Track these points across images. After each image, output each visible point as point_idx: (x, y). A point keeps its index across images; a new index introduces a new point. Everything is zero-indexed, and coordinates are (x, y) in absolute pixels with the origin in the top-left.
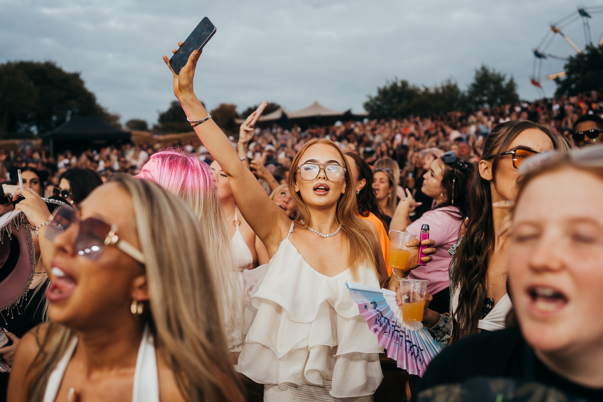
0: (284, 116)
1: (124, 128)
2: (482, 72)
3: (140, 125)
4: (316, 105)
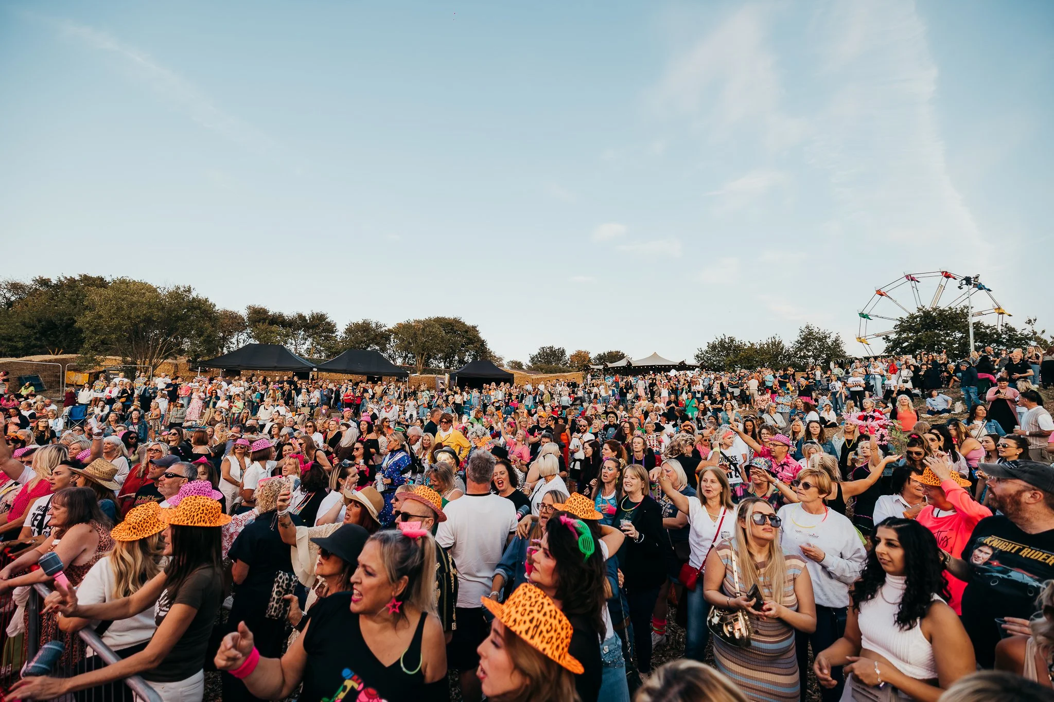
0: (629, 364)
1: (506, 368)
2: (806, 331)
3: (518, 366)
4: (655, 355)
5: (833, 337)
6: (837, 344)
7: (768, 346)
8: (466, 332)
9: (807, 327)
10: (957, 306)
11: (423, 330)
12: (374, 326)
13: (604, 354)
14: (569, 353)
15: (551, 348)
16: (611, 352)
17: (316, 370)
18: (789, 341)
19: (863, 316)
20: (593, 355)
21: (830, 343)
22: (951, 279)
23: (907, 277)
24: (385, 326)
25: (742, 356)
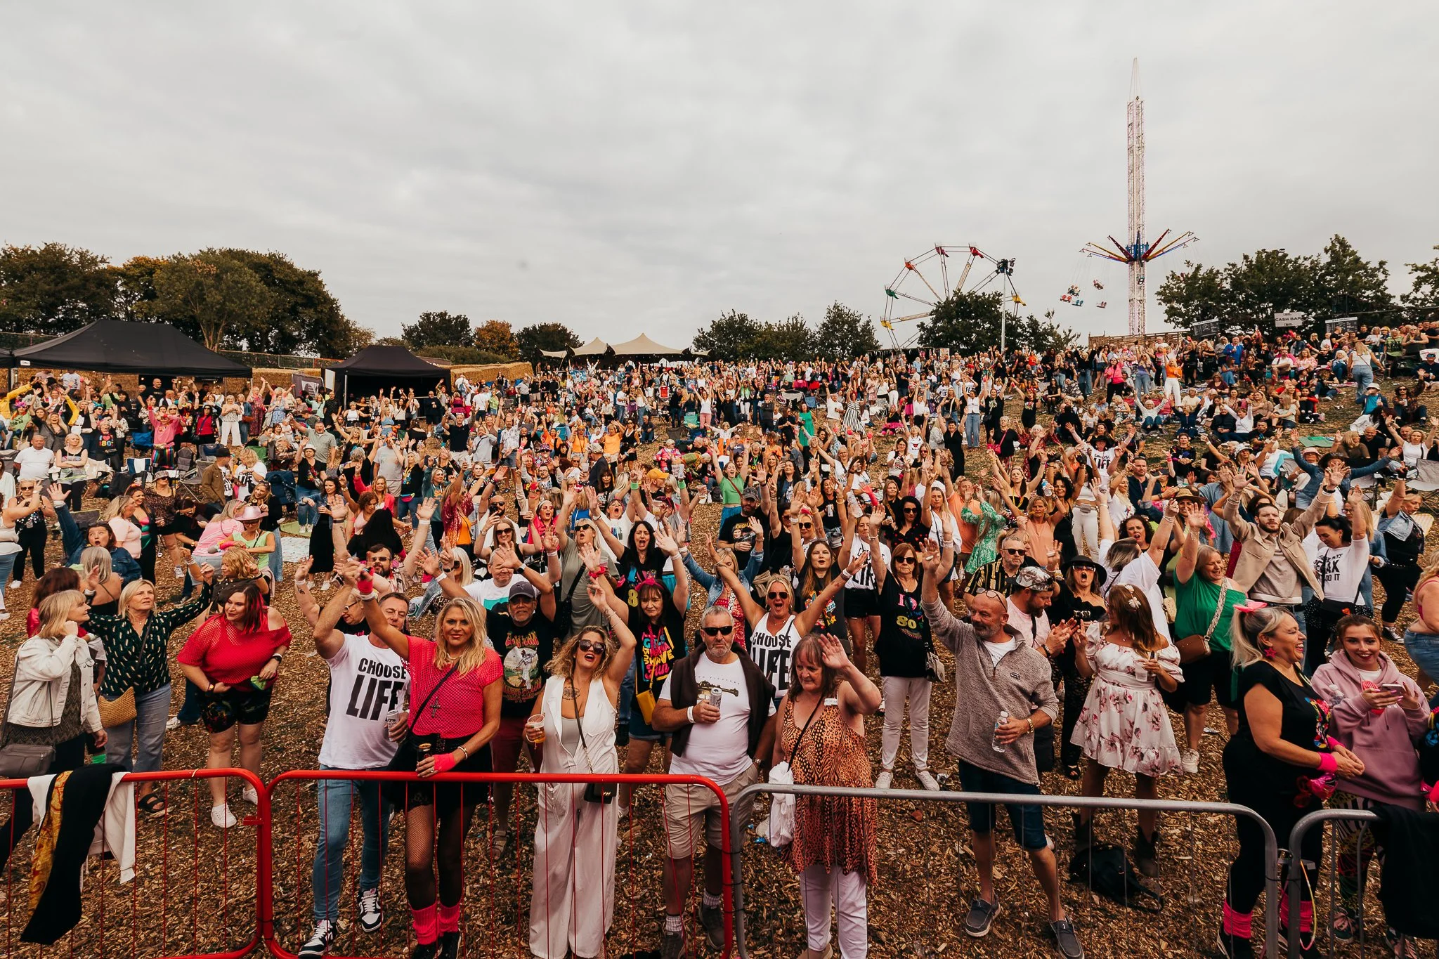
2: (835, 311)
5: (862, 323)
6: (867, 330)
7: (788, 328)
8: (301, 283)
9: (836, 307)
10: (989, 290)
11: (218, 277)
12: (76, 259)
13: (534, 328)
14: (474, 325)
15: (443, 315)
16: (545, 325)
17: (28, 363)
18: (814, 323)
19: (890, 293)
20: (515, 330)
21: (859, 329)
22: (978, 257)
23: (937, 249)
24: (103, 261)
25: (759, 342)
